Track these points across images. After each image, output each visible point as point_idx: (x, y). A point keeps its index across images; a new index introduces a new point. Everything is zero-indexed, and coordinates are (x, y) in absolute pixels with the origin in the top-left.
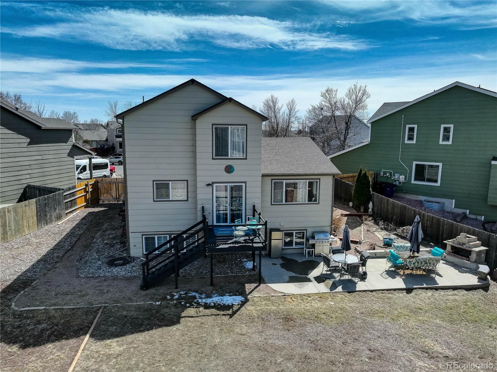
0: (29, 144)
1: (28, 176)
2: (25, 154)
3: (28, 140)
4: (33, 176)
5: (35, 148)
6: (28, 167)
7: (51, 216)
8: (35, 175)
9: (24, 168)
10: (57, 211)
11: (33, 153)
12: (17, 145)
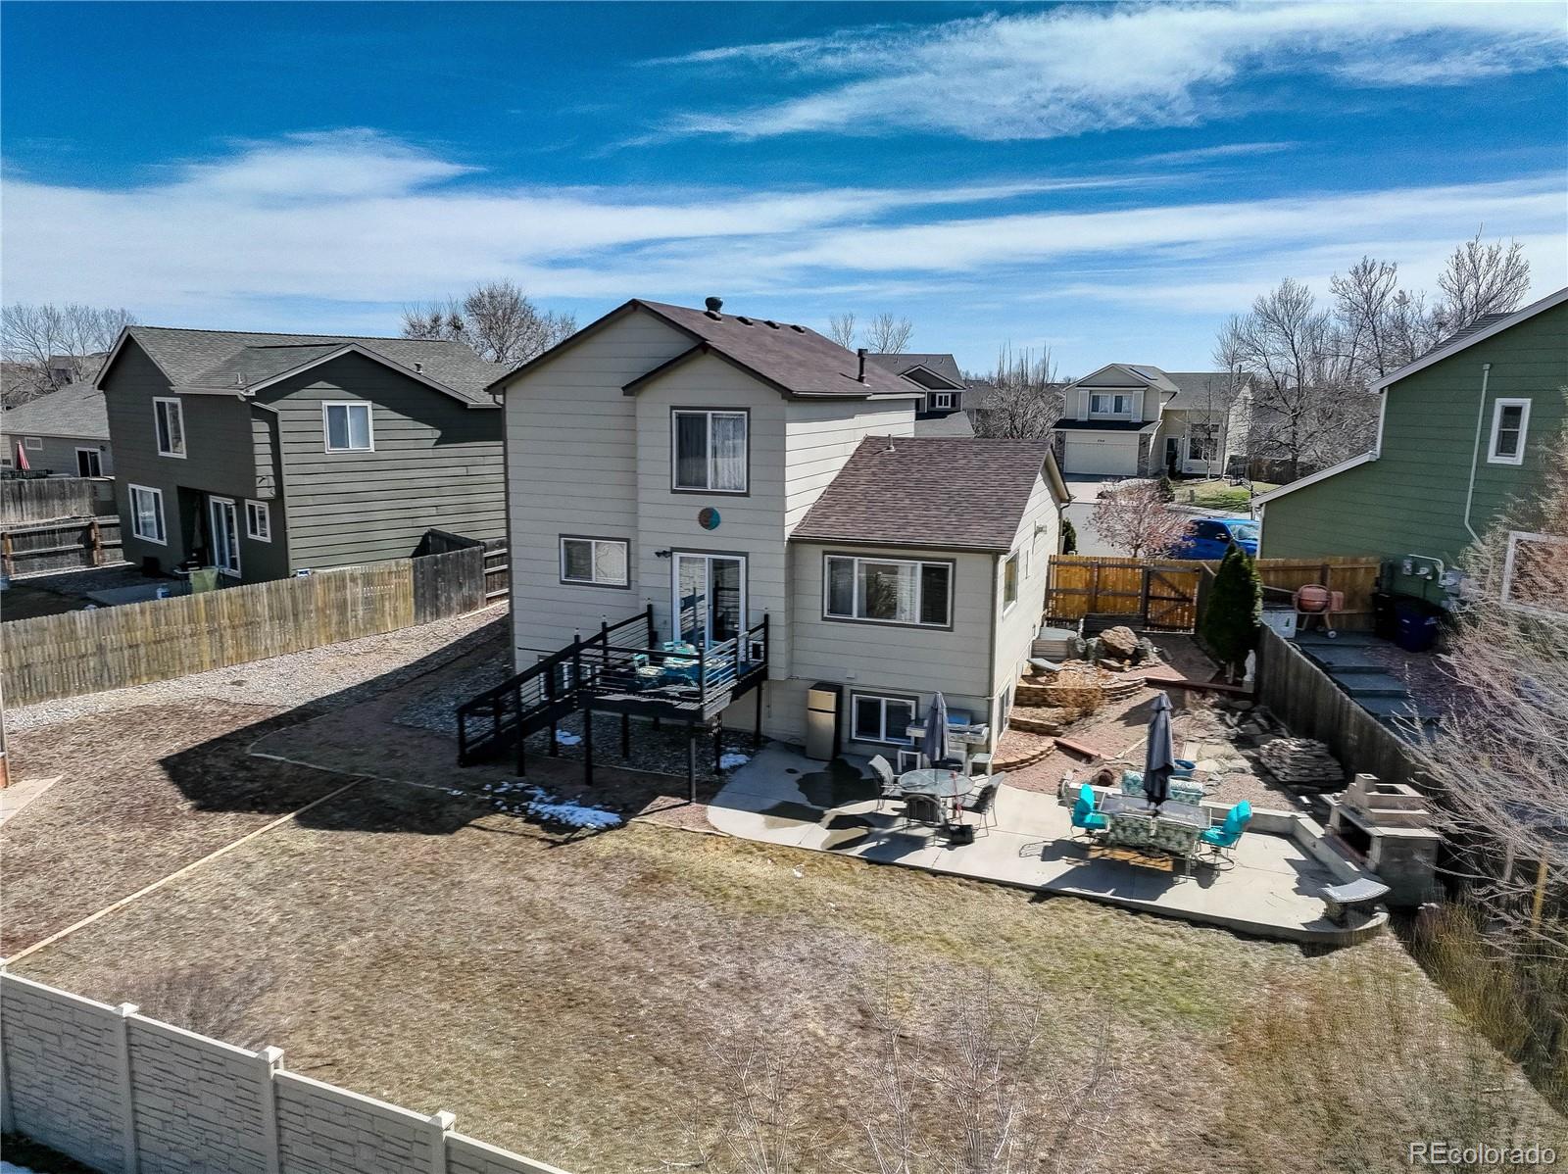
0: (440, 441)
1: (433, 511)
2: (429, 463)
3: (438, 433)
4: (442, 510)
5: (451, 450)
6: (433, 492)
7: (449, 599)
8: (450, 509)
9: (425, 492)
10: (465, 591)
11: (446, 462)
12: (411, 444)
